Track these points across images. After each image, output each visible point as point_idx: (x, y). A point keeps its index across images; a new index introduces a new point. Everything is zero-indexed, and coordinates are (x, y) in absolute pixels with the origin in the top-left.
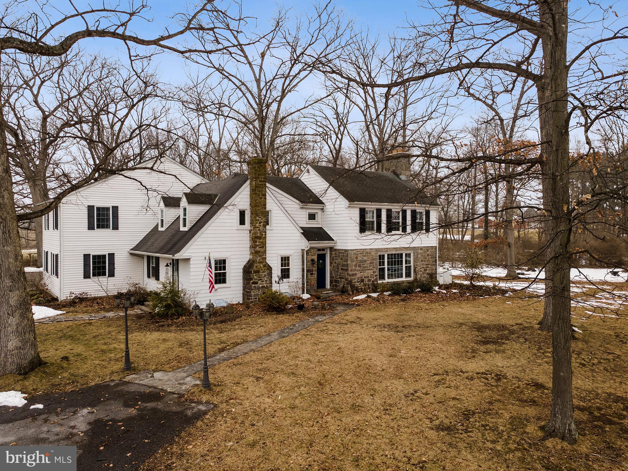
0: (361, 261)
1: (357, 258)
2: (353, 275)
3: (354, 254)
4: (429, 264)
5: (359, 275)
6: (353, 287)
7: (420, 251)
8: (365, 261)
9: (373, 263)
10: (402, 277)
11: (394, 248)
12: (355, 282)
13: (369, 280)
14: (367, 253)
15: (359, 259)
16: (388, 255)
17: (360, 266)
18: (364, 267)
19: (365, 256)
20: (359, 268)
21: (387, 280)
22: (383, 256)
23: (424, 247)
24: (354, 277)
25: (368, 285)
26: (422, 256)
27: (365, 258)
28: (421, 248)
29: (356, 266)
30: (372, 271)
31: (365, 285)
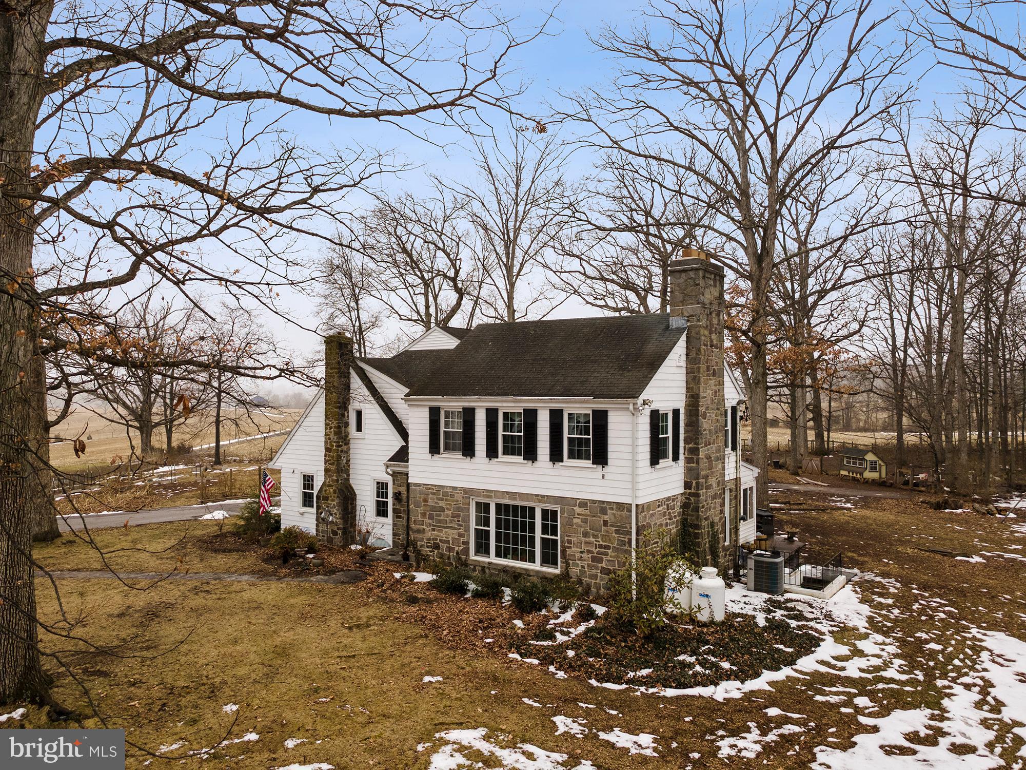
0: (434, 509)
1: (426, 501)
2: (418, 531)
3: (421, 493)
4: (608, 547)
5: (429, 534)
6: (418, 553)
7: (578, 510)
8: (442, 510)
9: (459, 516)
10: (532, 560)
11: (507, 493)
12: (422, 546)
13: (450, 549)
14: (446, 494)
15: (430, 503)
16: (498, 506)
17: (431, 517)
18: (440, 521)
19: (442, 500)
20: (431, 521)
21: (493, 559)
22: (487, 506)
23: (594, 502)
24: (419, 536)
25: (449, 558)
26: (585, 521)
27: (442, 504)
28: (584, 504)
29: (424, 515)
30: (455, 532)
31: (441, 556)
